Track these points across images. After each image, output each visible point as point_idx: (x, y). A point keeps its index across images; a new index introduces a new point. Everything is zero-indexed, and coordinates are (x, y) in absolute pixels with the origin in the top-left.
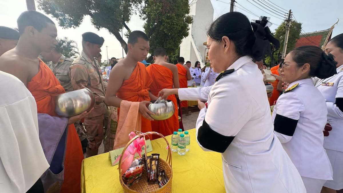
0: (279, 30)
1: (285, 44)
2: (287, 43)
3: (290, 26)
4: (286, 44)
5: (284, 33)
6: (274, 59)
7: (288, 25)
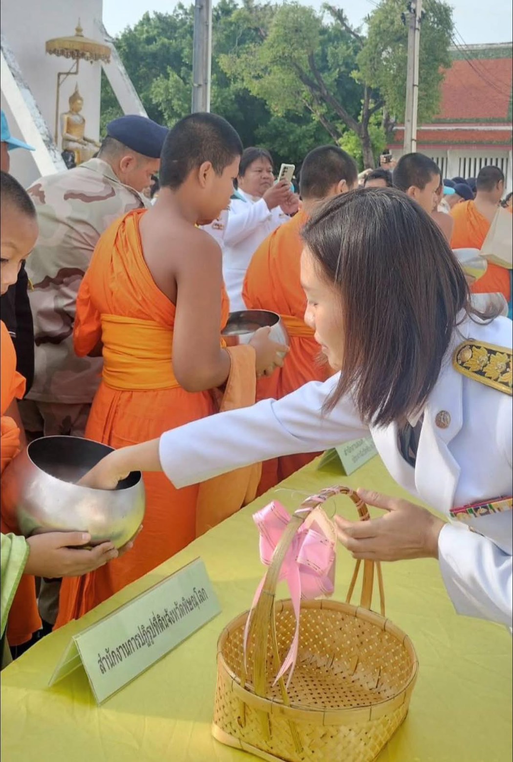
0: (380, 22)
1: (409, 84)
2: (416, 83)
3: (419, 14)
4: (414, 85)
5: (401, 38)
6: (373, 145)
7: (415, 11)
